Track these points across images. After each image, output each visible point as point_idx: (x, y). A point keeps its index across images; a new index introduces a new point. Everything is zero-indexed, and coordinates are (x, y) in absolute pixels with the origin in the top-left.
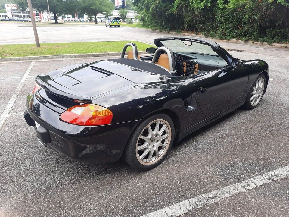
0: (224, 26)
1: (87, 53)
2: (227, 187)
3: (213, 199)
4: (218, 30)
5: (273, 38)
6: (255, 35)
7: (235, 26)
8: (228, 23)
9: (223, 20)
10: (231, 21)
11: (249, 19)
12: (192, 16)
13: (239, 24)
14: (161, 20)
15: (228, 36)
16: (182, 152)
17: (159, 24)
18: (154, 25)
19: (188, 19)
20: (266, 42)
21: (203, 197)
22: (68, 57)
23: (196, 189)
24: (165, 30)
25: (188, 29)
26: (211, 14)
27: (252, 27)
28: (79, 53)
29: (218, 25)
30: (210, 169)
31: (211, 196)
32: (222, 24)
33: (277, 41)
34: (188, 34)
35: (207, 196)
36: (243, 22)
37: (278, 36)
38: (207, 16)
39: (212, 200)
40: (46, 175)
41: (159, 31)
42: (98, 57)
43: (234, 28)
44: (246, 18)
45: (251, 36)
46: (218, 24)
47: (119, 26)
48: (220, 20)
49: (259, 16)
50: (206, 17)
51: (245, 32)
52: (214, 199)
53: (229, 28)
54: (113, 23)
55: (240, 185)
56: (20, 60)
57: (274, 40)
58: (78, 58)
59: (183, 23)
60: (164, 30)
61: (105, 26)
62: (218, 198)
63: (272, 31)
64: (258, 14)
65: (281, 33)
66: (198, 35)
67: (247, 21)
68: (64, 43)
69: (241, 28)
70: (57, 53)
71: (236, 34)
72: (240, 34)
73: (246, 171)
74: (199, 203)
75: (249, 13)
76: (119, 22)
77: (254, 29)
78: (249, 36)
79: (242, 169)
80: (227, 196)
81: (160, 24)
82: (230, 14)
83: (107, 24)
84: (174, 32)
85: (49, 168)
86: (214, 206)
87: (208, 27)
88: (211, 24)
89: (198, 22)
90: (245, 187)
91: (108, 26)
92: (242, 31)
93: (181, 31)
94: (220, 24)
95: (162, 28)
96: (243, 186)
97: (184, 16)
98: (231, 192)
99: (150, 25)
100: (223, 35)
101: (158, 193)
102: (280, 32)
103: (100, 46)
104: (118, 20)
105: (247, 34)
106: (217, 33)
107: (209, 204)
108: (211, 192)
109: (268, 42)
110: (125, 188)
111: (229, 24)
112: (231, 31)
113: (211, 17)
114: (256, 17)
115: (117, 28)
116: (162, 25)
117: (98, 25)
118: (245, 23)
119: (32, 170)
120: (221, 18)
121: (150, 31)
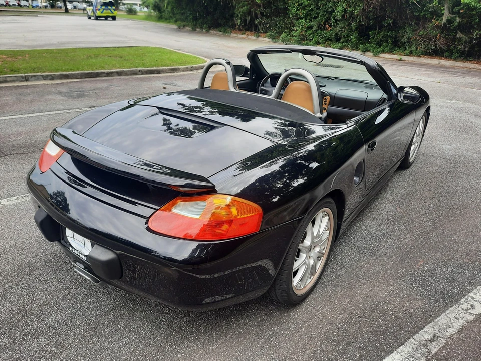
0: (303, 24)
1: (74, 71)
2: (443, 315)
3: (434, 341)
4: (293, 30)
5: (380, 46)
6: (353, 40)
7: (321, 24)
8: (309, 19)
9: (302, 13)
10: (315, 16)
11: (343, 13)
12: (249, 4)
13: (326, 21)
14: (192, 9)
15: (310, 40)
16: (339, 257)
17: (188, 16)
18: (180, 19)
19: (242, 10)
20: (369, 51)
21: (416, 340)
23: (398, 328)
24: (202, 28)
25: (243, 27)
26: (281, 2)
27: (347, 26)
28: (57, 70)
29: (292, 23)
30: (399, 285)
31: (427, 337)
32: (300, 21)
33: (386, 49)
34: (243, 36)
35: (423, 338)
36: (334, 18)
37: (387, 42)
38: (274, 5)
39: (434, 343)
40: (105, 342)
41: (190, 29)
42: (98, 78)
43: (319, 27)
44: (338, 12)
45: (347, 41)
46: (294, 21)
47: (114, 18)
48: (297, 14)
49: (360, 9)
50: (272, 7)
51: (336, 34)
52: (435, 343)
53: (310, 27)
54: (102, 12)
55: (460, 309)
57: (382, 48)
58: (59, 81)
59: (232, 16)
60: (199, 27)
61: (87, 18)
62: (442, 339)
63: (378, 34)
64: (359, 6)
65: (391, 37)
66: (260, 38)
67: (339, 17)
68: (18, 51)
69: (330, 28)
70: (12, 70)
71: (322, 38)
72: (328, 39)
73: (455, 281)
74: (417, 355)
75: (344, 4)
76: (113, 10)
77: (351, 30)
78: (343, 42)
79: (448, 279)
80: (453, 333)
81: (191, 17)
82: (312, 4)
83: (90, 13)
84: (219, 32)
85: (104, 323)
86: (444, 356)
87: (277, 25)
88: (282, 20)
89: (259, 15)
90: (469, 311)
91: (92, 18)
92: (332, 33)
93: (229, 30)
94: (297, 20)
95: (196, 23)
96: (466, 310)
97: (234, 4)
98: (454, 324)
99: (171, 17)
100: (303, 39)
101: (340, 345)
102: (389, 36)
103: (96, 56)
104: (111, 6)
105: (340, 38)
106: (292, 36)
107: (433, 353)
108: (425, 329)
109: (373, 51)
110: (276, 345)
111: (311, 20)
112: (313, 32)
113: (281, 8)
114: (355, 9)
115: (110, 22)
116: (195, 19)
117: (71, 15)
118: (336, 20)
119: (68, 334)
120: (297, 10)
121: (174, 29)
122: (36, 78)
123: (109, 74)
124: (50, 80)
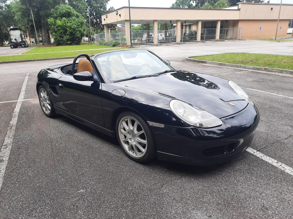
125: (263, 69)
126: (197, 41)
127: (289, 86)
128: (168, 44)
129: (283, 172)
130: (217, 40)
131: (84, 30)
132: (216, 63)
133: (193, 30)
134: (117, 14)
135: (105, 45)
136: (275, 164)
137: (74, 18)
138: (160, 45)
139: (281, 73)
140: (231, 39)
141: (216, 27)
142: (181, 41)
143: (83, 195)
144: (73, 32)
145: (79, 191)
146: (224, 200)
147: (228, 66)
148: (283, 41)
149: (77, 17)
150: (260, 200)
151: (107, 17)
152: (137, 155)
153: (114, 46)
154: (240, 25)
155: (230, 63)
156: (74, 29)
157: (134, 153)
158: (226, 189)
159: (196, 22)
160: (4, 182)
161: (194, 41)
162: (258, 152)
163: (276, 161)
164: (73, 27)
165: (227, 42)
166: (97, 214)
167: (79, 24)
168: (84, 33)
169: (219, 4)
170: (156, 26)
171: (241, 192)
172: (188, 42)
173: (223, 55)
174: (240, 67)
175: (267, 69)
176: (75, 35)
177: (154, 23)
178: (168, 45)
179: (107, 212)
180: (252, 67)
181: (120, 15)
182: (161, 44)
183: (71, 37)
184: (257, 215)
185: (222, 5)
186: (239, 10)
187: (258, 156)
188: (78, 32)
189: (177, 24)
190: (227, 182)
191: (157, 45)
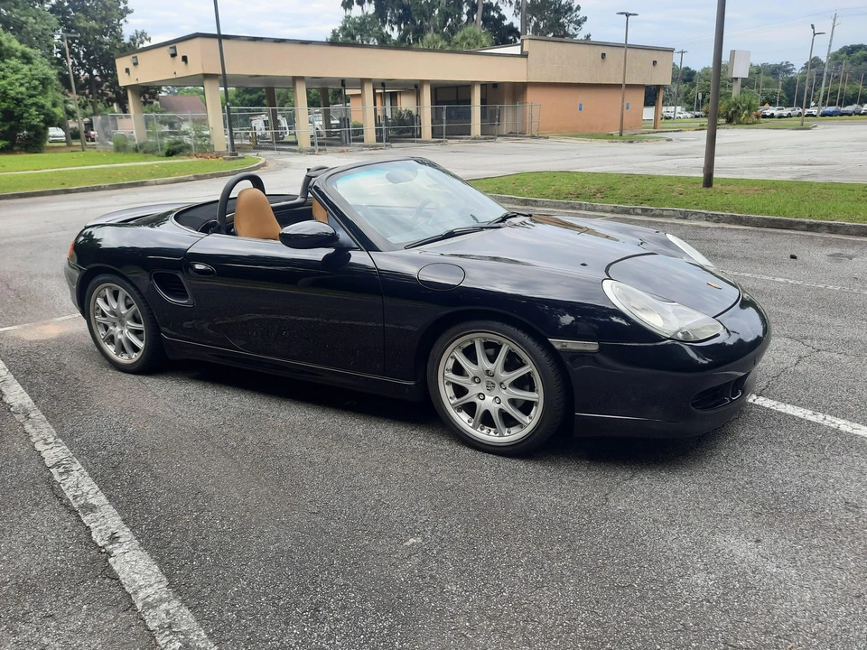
22: (700, 218)
56: (595, 210)
122: (698, 216)
123: (811, 227)
124: (715, 222)
125: (640, 212)
126: (422, 139)
127: (725, 249)
128: (345, 148)
129: (837, 432)
130: (475, 139)
131: (54, 105)
132: (511, 198)
133: (404, 109)
134: (174, 55)
135: (136, 150)
136: (813, 419)
137: (14, 62)
138: (320, 150)
139: (685, 218)
140: (512, 134)
141: (469, 102)
142: (379, 139)
143: (426, 550)
144: (14, 108)
145: (408, 544)
146: (763, 504)
147: (545, 206)
148: (640, 140)
149: (25, 61)
150: (831, 491)
151: (136, 64)
152: (502, 435)
153: (171, 155)
154: (532, 96)
155: (547, 197)
156: (18, 101)
157: (492, 433)
158: (751, 483)
159: (415, 88)
160: (156, 559)
161: (416, 139)
162: (761, 398)
163: (810, 412)
164: (12, 93)
165: (502, 144)
166: (498, 585)
167: (37, 83)
168: (54, 113)
169: (464, 38)
170: (301, 95)
171: (785, 483)
172: (396, 142)
173: (516, 176)
174: (580, 209)
175: (648, 209)
176: (23, 118)
177: (294, 84)
178: (343, 151)
179: (520, 574)
180: (609, 206)
181: (185, 59)
182: (321, 148)
183: (6, 128)
184: (847, 520)
185: (472, 41)
186: (524, 55)
187: (767, 406)
188: (34, 108)
189: (362, 89)
190: (742, 467)
191: (312, 152)
